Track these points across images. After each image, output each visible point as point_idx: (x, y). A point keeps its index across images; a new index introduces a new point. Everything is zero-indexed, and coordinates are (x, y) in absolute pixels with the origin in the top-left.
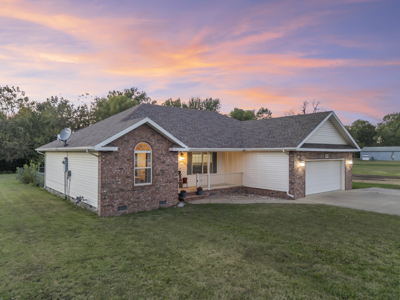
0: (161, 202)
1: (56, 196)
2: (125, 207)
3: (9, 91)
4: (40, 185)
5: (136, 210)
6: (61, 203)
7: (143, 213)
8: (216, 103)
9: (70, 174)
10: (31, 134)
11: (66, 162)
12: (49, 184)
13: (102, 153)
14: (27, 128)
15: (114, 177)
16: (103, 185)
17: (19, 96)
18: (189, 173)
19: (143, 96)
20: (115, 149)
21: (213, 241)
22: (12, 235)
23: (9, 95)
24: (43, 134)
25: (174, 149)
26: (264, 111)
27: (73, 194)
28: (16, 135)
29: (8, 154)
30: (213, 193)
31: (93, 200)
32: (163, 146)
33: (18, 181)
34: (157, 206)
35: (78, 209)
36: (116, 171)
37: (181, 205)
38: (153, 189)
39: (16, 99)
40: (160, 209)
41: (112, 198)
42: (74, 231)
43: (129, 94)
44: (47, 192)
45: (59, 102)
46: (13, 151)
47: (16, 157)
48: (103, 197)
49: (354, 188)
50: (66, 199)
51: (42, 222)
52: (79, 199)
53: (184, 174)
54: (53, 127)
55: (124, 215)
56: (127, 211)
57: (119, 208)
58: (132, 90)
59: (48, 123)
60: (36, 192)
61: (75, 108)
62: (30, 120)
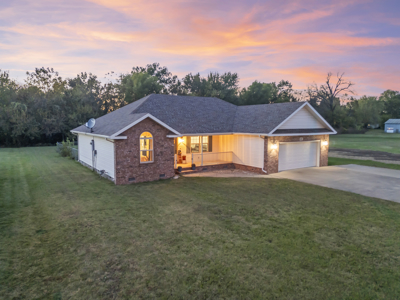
0: (161, 175)
1: (86, 168)
2: (133, 179)
3: (45, 72)
4: (75, 158)
5: (142, 180)
6: (91, 174)
7: (147, 183)
8: (235, 77)
9: (96, 152)
10: (65, 110)
11: (93, 143)
12: (82, 158)
13: (116, 141)
14: (62, 106)
15: (125, 157)
16: (117, 163)
17: (53, 76)
18: (188, 152)
19: (164, 71)
20: (125, 138)
21: (182, 202)
22: (60, 195)
23: (46, 76)
24: (76, 111)
25: (170, 136)
26: (284, 83)
27: (99, 168)
28: (53, 112)
29: (48, 129)
30: (205, 169)
31: (111, 172)
32: (161, 134)
33: (58, 154)
34: (157, 177)
35: (102, 179)
36: (126, 153)
37: (176, 177)
38: (154, 166)
39: (52, 79)
40: (160, 180)
41: (124, 172)
42: (97, 194)
43: (151, 70)
44: (80, 164)
45: (88, 78)
46: (51, 127)
47: (55, 131)
48: (117, 171)
49: (329, 164)
50: (94, 171)
51: (77, 187)
52: (103, 172)
53: (184, 153)
54: (84, 105)
55: (134, 184)
56: (135, 181)
57: (130, 179)
58: (155, 65)
59: (79, 101)
60: (72, 164)
61: (102, 85)
62: (64, 99)
